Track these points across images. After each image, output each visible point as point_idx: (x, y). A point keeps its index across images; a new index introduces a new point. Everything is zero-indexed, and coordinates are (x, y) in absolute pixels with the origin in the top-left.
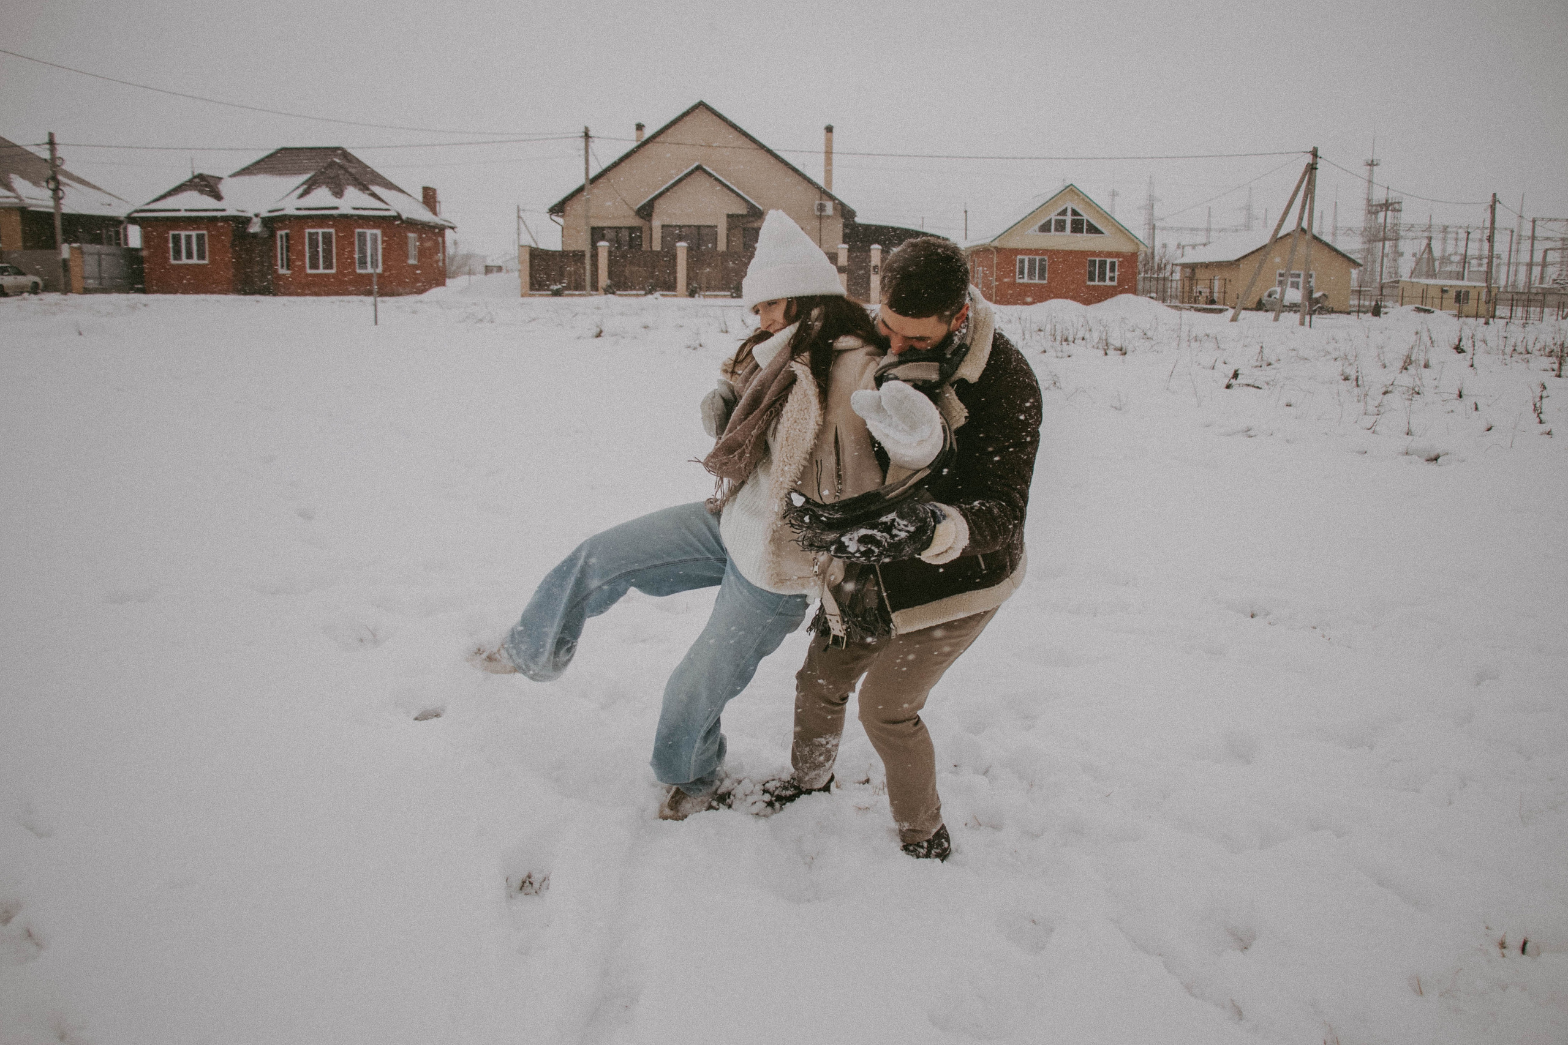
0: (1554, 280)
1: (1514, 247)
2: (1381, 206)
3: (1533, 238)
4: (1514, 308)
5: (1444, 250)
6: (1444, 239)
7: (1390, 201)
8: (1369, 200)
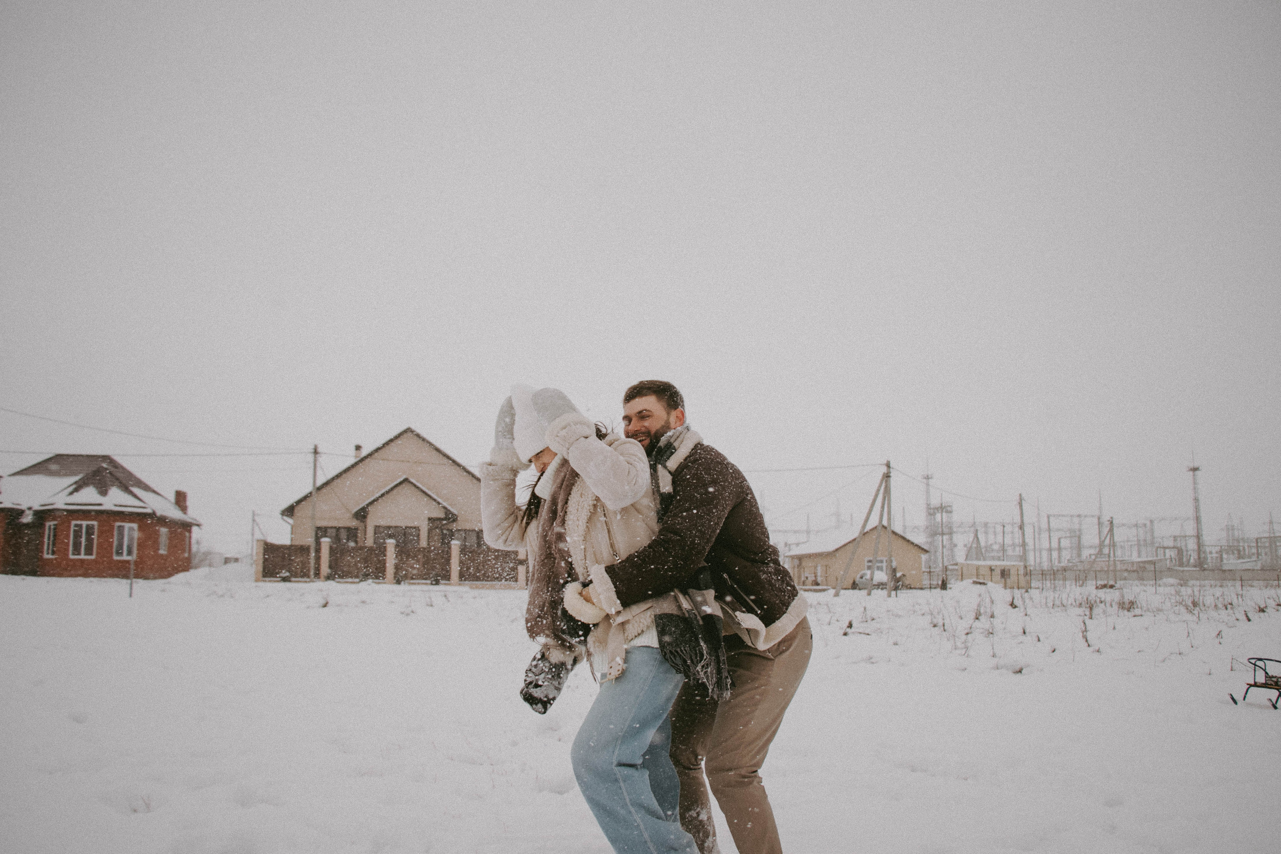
0: (1068, 560)
1: (1037, 536)
2: (937, 509)
3: (1049, 530)
4: (1044, 582)
5: (986, 542)
6: (986, 533)
7: (943, 505)
8: (928, 505)
